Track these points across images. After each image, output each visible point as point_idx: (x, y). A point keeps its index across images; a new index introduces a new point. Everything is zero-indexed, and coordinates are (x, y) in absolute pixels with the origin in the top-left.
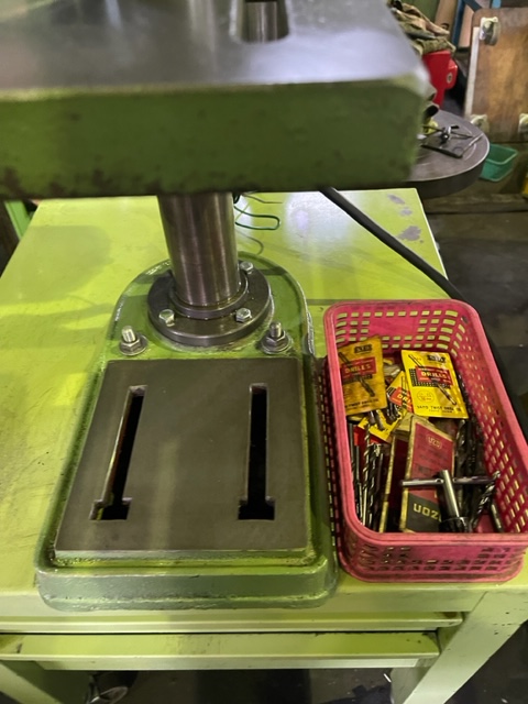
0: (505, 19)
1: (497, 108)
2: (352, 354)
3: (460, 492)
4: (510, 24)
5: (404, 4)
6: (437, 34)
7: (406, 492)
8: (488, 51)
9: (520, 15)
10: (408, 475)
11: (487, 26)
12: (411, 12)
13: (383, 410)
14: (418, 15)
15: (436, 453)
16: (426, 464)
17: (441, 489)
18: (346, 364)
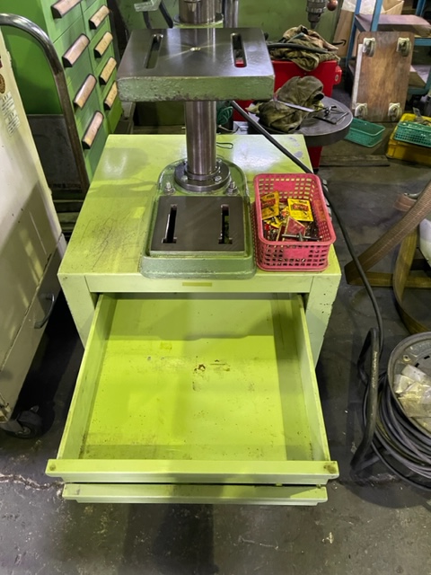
0: (380, 39)
1: (375, 98)
2: (265, 199)
4: (384, 42)
5: (309, 31)
6: (329, 50)
7: (283, 239)
8: (369, 60)
9: (390, 37)
10: (285, 233)
11: (367, 43)
12: (314, 35)
13: (277, 217)
14: (318, 37)
15: (298, 229)
16: (293, 232)
18: (263, 202)
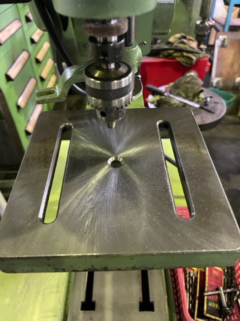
0: (230, 36)
1: (226, 74)
3: (226, 295)
4: (233, 38)
7: (206, 298)
8: (223, 51)
9: (237, 35)
10: (206, 289)
11: (222, 40)
14: (192, 41)
15: (217, 278)
16: (213, 283)
17: (219, 295)
